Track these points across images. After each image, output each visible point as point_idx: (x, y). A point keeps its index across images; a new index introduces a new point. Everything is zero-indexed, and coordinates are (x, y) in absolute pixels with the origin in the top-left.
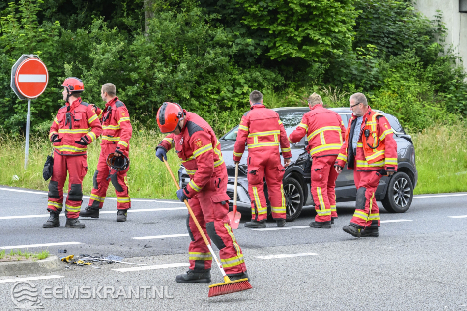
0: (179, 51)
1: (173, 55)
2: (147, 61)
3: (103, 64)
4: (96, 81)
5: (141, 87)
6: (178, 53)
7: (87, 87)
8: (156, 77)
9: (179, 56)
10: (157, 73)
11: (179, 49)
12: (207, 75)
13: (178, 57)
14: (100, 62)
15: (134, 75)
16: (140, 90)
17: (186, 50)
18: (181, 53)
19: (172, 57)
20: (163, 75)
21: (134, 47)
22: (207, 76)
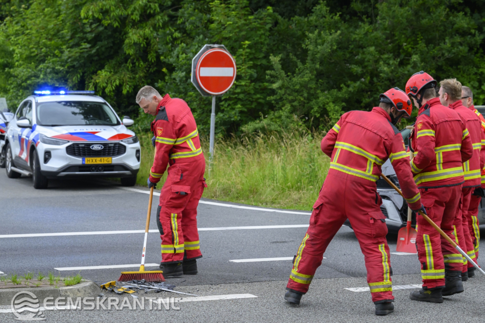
0: (413, 40)
1: (406, 46)
2: (372, 52)
3: (318, 56)
4: (312, 75)
5: (367, 82)
6: (412, 43)
7: (301, 82)
8: (381, 71)
9: (412, 46)
10: (382, 66)
11: (413, 39)
12: (450, 68)
13: (413, 48)
14: (315, 53)
15: (356, 69)
16: (366, 86)
17: (421, 40)
18: (416, 43)
19: (405, 47)
20: (389, 68)
21: (357, 36)
22: (449, 70)
